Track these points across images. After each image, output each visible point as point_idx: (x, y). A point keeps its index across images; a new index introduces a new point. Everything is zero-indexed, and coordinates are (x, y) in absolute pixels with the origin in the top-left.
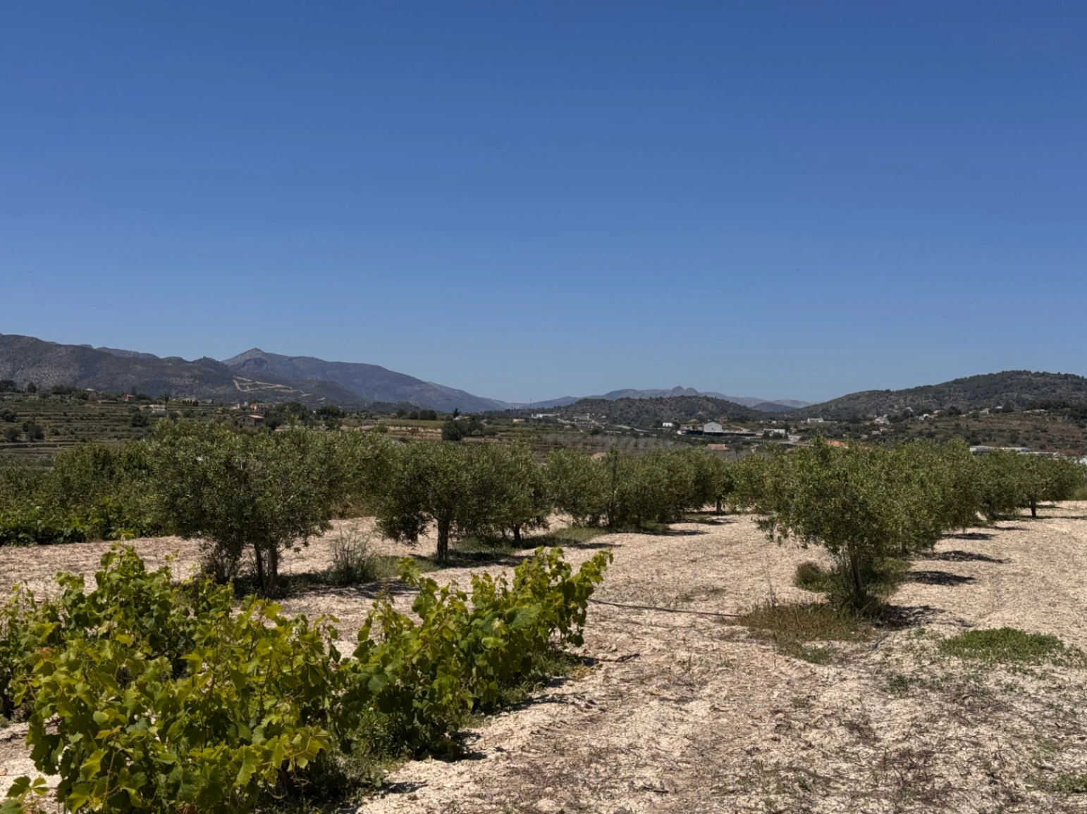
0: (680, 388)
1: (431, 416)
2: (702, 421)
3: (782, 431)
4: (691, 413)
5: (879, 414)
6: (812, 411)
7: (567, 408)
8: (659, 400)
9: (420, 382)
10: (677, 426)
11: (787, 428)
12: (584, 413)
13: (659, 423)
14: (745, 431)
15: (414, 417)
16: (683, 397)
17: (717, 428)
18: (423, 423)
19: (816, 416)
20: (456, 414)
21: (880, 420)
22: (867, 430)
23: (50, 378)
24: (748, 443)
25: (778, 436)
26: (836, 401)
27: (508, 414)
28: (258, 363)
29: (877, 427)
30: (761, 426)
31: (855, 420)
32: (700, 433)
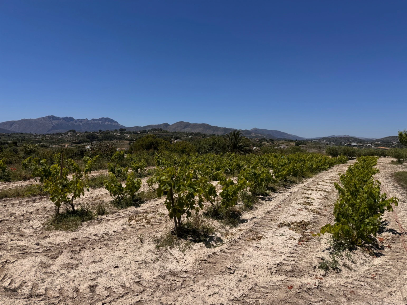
0: (345, 135)
1: (292, 141)
2: (351, 142)
3: (370, 145)
4: (348, 140)
5: (394, 141)
6: (378, 140)
7: (320, 139)
8: (341, 138)
9: (287, 134)
10: (345, 143)
11: (371, 144)
12: (324, 140)
13: (341, 143)
14: (361, 145)
15: (288, 141)
16: (346, 137)
17: (355, 144)
18: (291, 142)
19: (378, 142)
20: (296, 140)
21: (394, 143)
22: (391, 145)
23: (220, 133)
24: (362, 147)
25: (369, 146)
26: (383, 138)
27: (307, 140)
28: (256, 130)
29: (394, 144)
30: (365, 144)
31: (388, 143)
32: (351, 145)
